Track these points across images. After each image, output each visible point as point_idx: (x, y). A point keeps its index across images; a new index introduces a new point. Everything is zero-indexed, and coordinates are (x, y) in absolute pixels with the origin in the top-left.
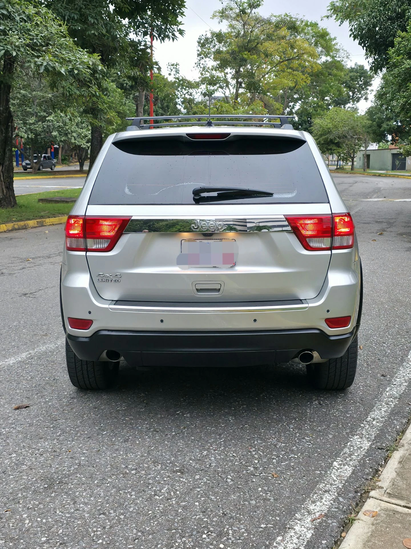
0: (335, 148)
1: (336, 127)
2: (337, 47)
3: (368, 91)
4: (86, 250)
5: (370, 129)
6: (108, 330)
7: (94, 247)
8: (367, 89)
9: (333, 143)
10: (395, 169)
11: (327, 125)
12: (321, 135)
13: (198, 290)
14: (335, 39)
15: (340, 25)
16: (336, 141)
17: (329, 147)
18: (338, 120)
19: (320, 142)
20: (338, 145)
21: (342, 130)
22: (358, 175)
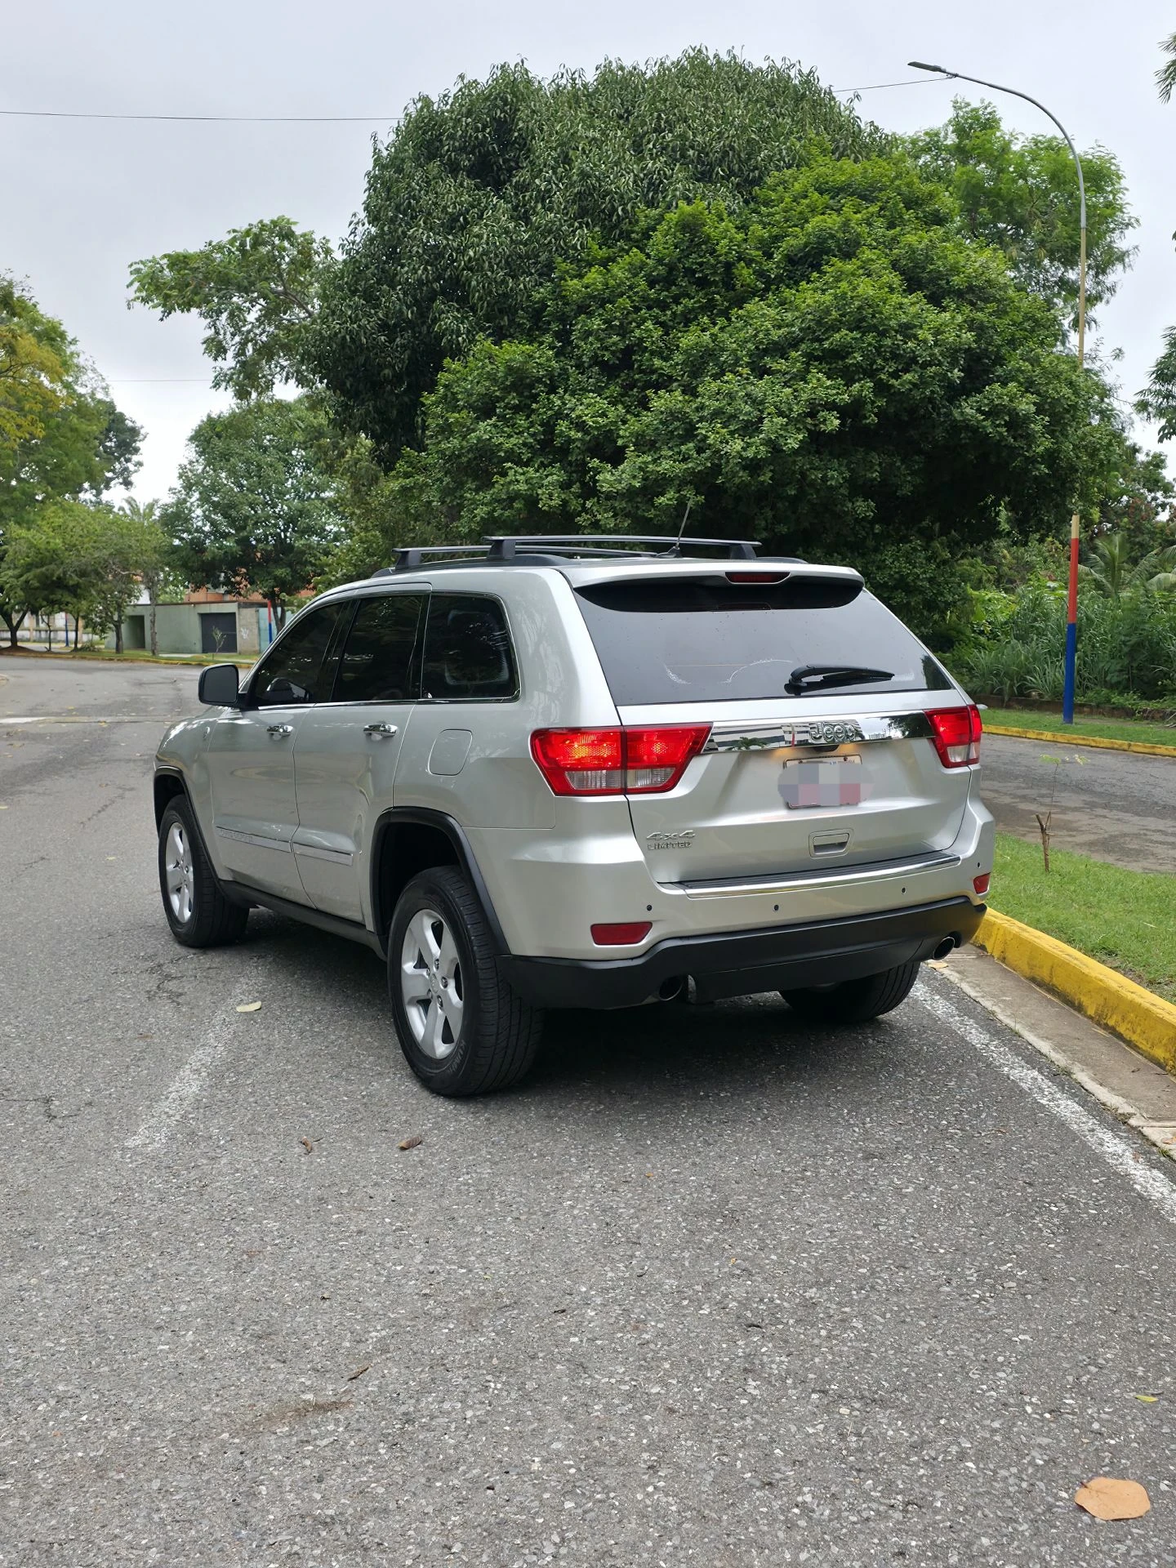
0: (69, 599)
1: (71, 547)
2: (81, 361)
3: (131, 466)
4: (625, 791)
5: (175, 557)
6: (681, 938)
7: (640, 784)
8: (128, 460)
9: (66, 588)
10: (213, 650)
11: (48, 543)
12: (29, 567)
13: (818, 848)
14: (74, 342)
15: (162, 320)
16: (71, 583)
17: (51, 597)
18: (78, 530)
19: (27, 582)
20: (74, 591)
21: (90, 555)
22: (143, 664)
